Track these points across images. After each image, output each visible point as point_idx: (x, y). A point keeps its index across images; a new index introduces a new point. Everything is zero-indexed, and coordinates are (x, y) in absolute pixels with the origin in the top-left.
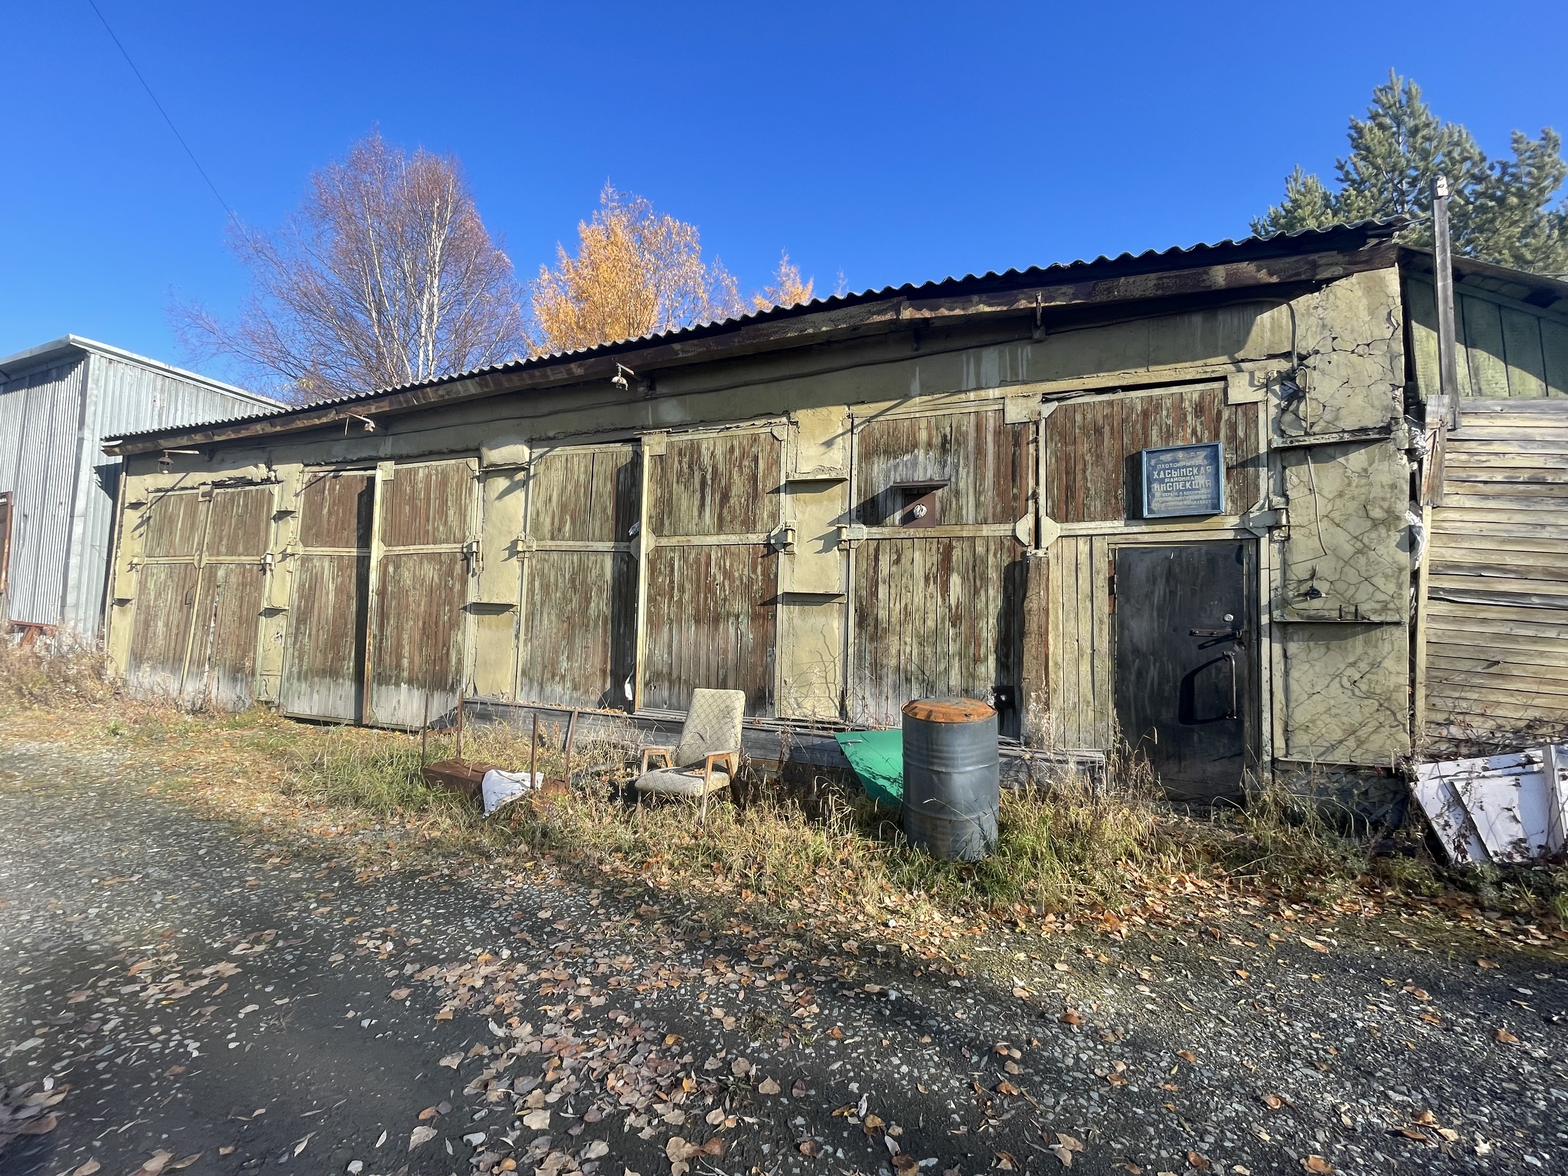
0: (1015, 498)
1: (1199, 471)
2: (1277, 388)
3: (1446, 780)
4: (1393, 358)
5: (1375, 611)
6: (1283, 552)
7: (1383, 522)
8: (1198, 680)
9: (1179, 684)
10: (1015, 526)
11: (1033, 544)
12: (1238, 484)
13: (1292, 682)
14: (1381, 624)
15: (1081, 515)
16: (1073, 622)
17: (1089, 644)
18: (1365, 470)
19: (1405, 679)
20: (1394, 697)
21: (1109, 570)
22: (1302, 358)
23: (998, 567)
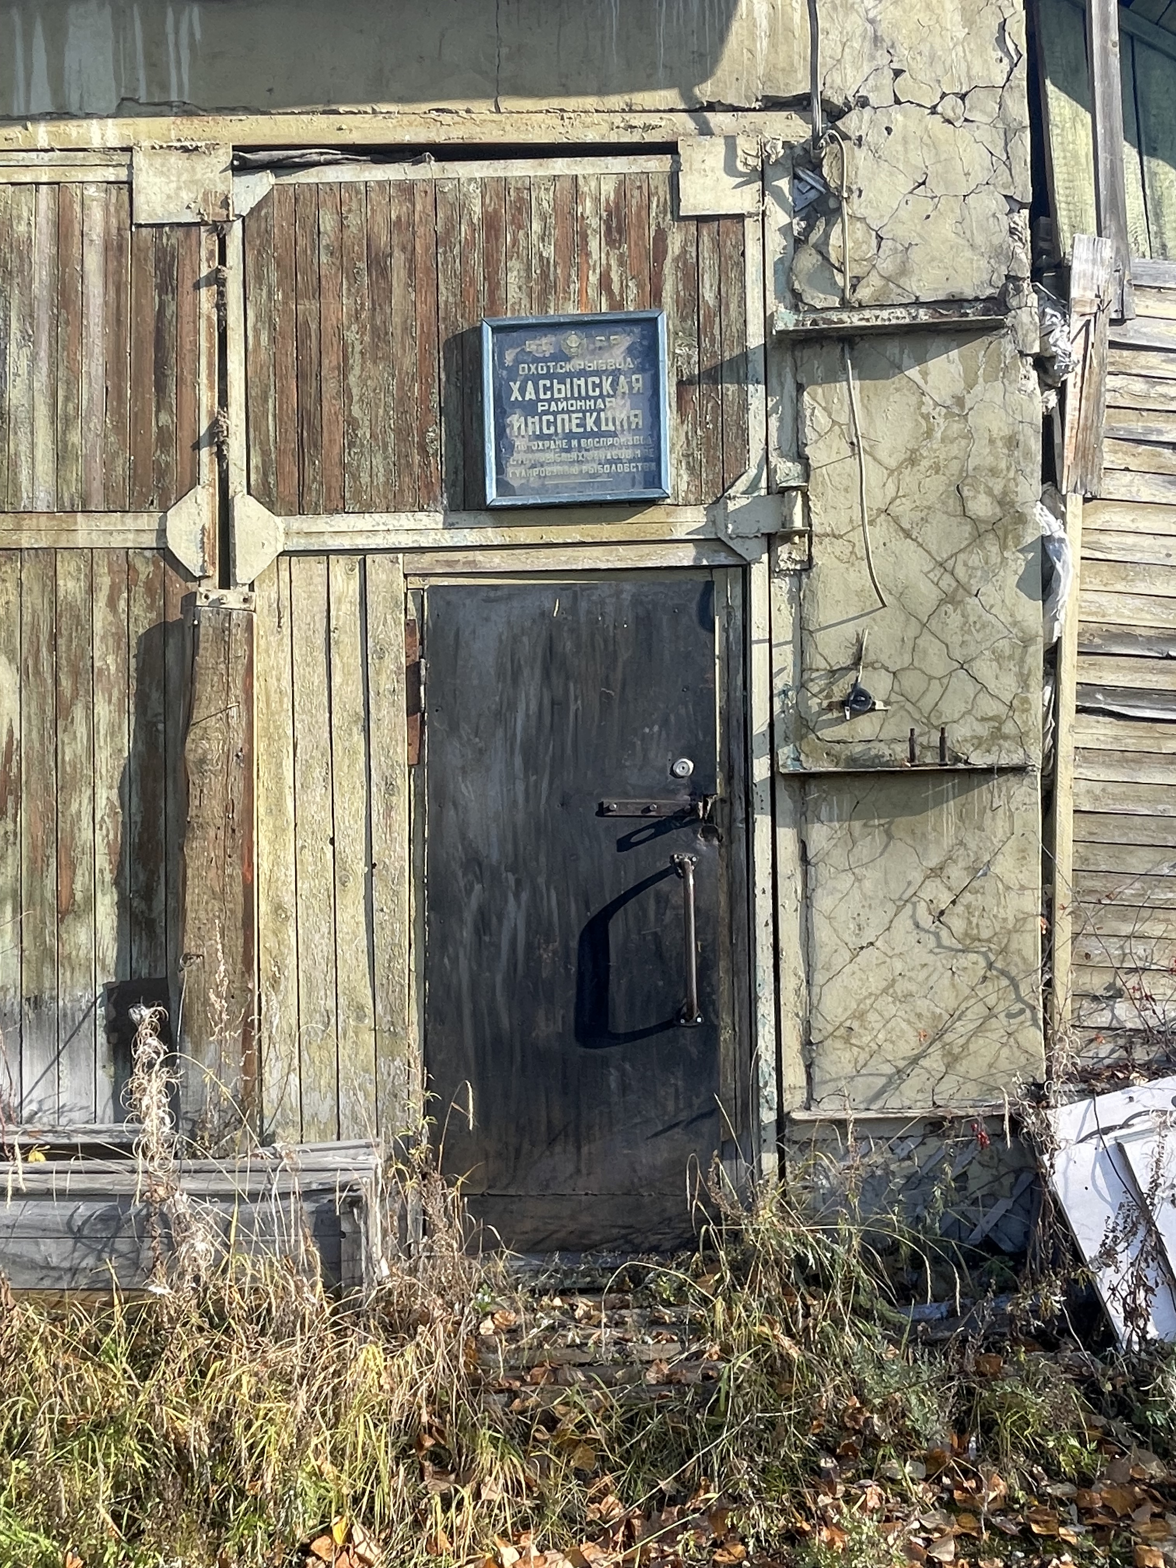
0: (165, 439)
1: (614, 384)
2: (784, 184)
3: (1109, 1140)
4: (1008, 134)
5: (978, 742)
6: (798, 600)
7: (994, 526)
8: (616, 928)
9: (574, 944)
10: (163, 521)
11: (214, 572)
12: (704, 425)
13: (818, 920)
14: (989, 772)
15: (335, 495)
16: (318, 793)
17: (361, 847)
18: (960, 401)
19: (1033, 903)
20: (1014, 946)
21: (409, 646)
22: (834, 114)
23: (120, 637)
